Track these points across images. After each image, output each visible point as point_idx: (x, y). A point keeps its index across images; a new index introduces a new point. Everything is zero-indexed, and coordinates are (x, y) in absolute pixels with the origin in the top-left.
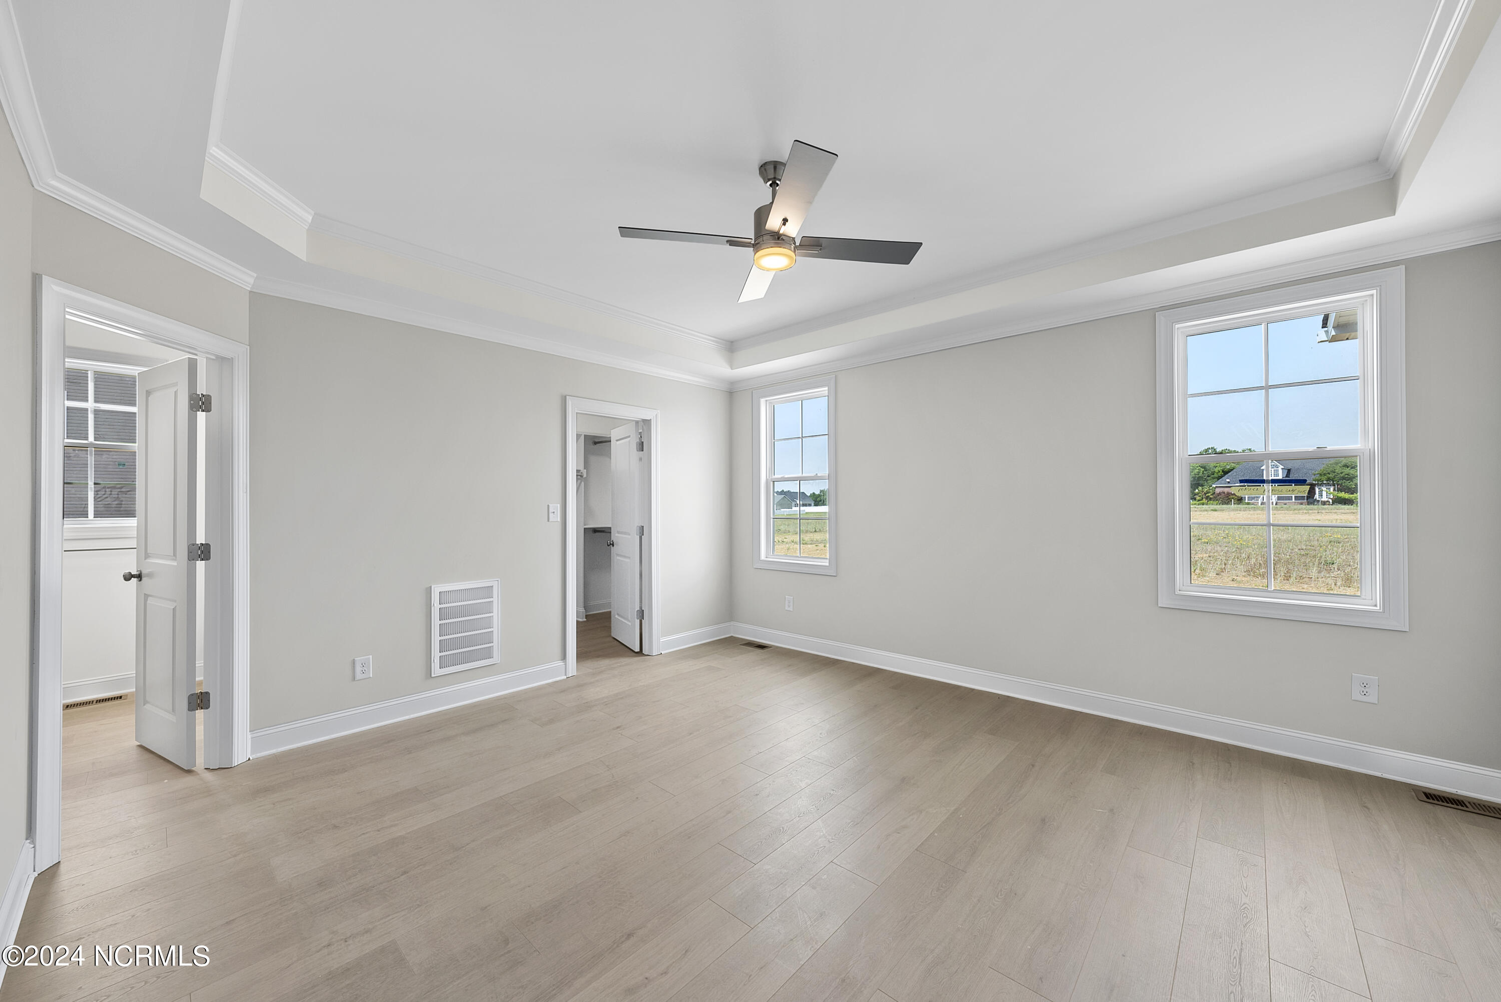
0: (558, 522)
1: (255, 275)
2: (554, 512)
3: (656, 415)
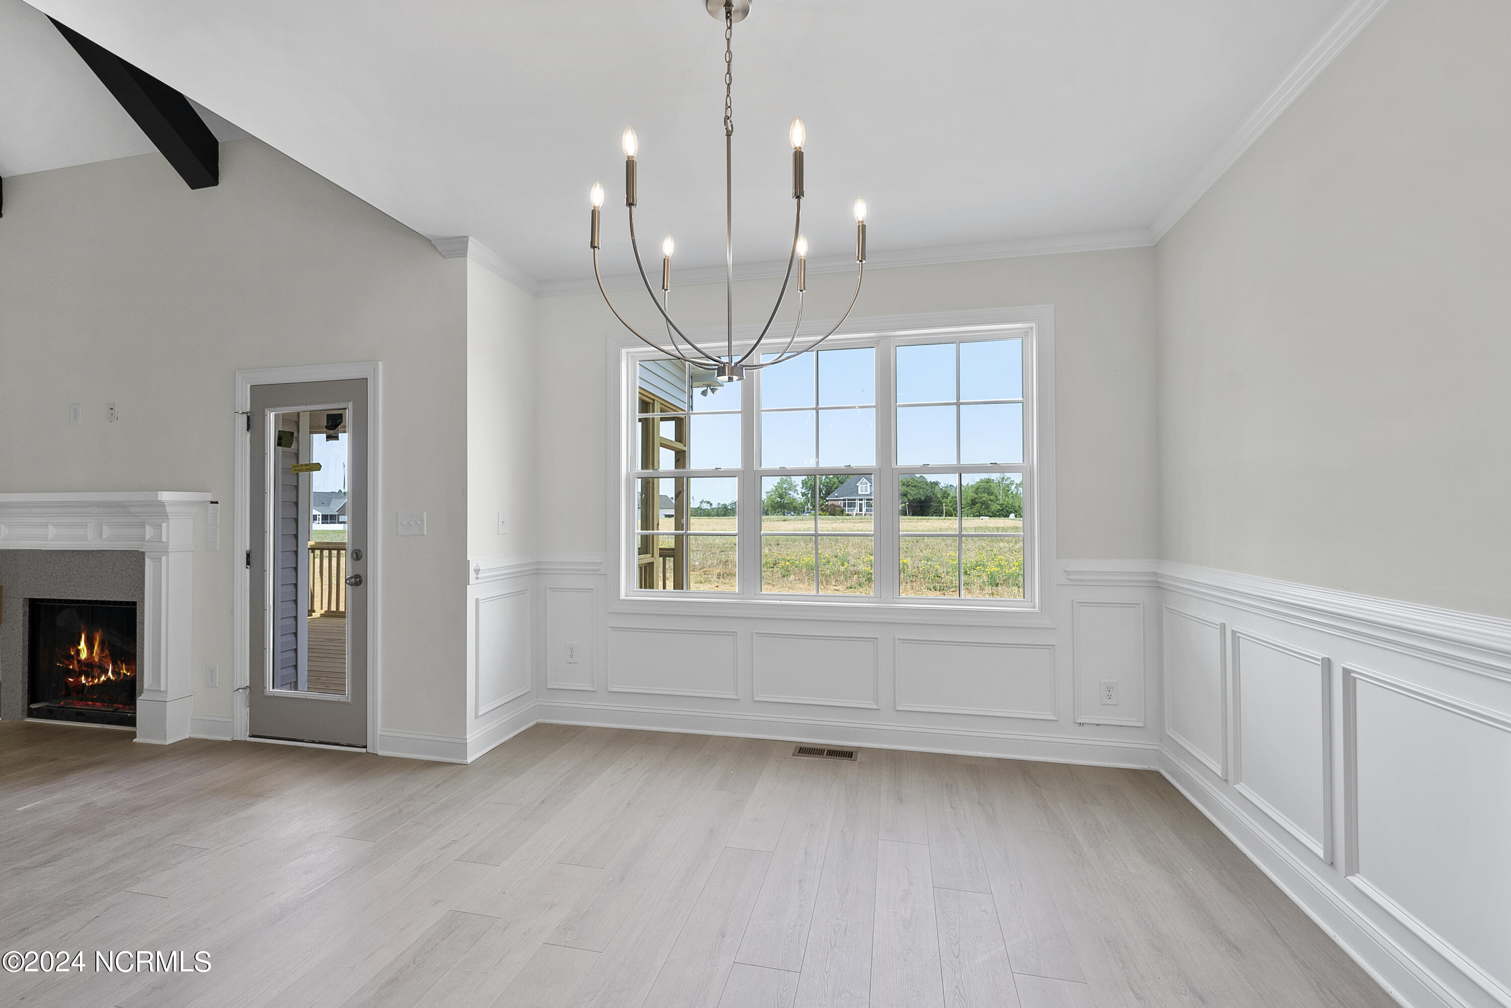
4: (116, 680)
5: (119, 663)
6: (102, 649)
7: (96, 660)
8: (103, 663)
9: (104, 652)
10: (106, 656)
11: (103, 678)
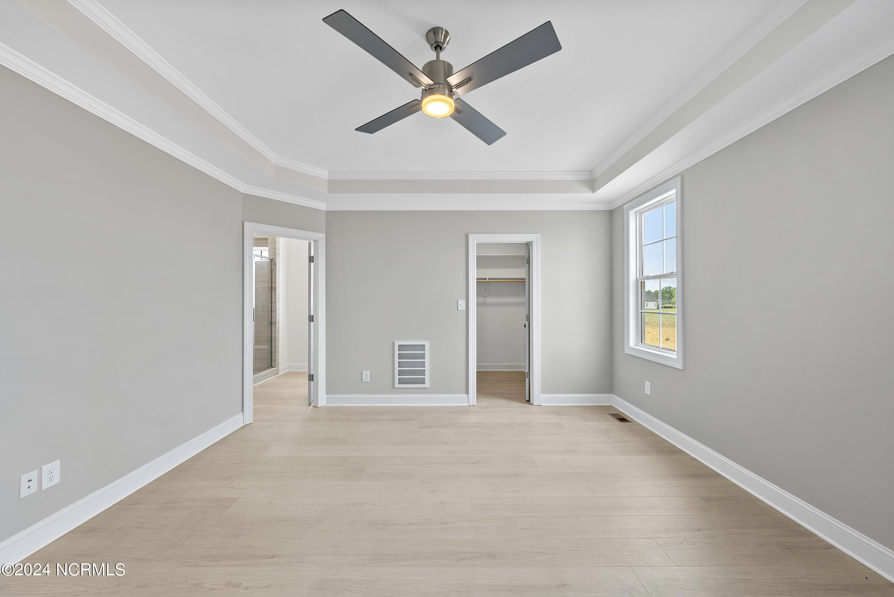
0: (464, 310)
1: (326, 204)
2: (461, 305)
3: (537, 237)
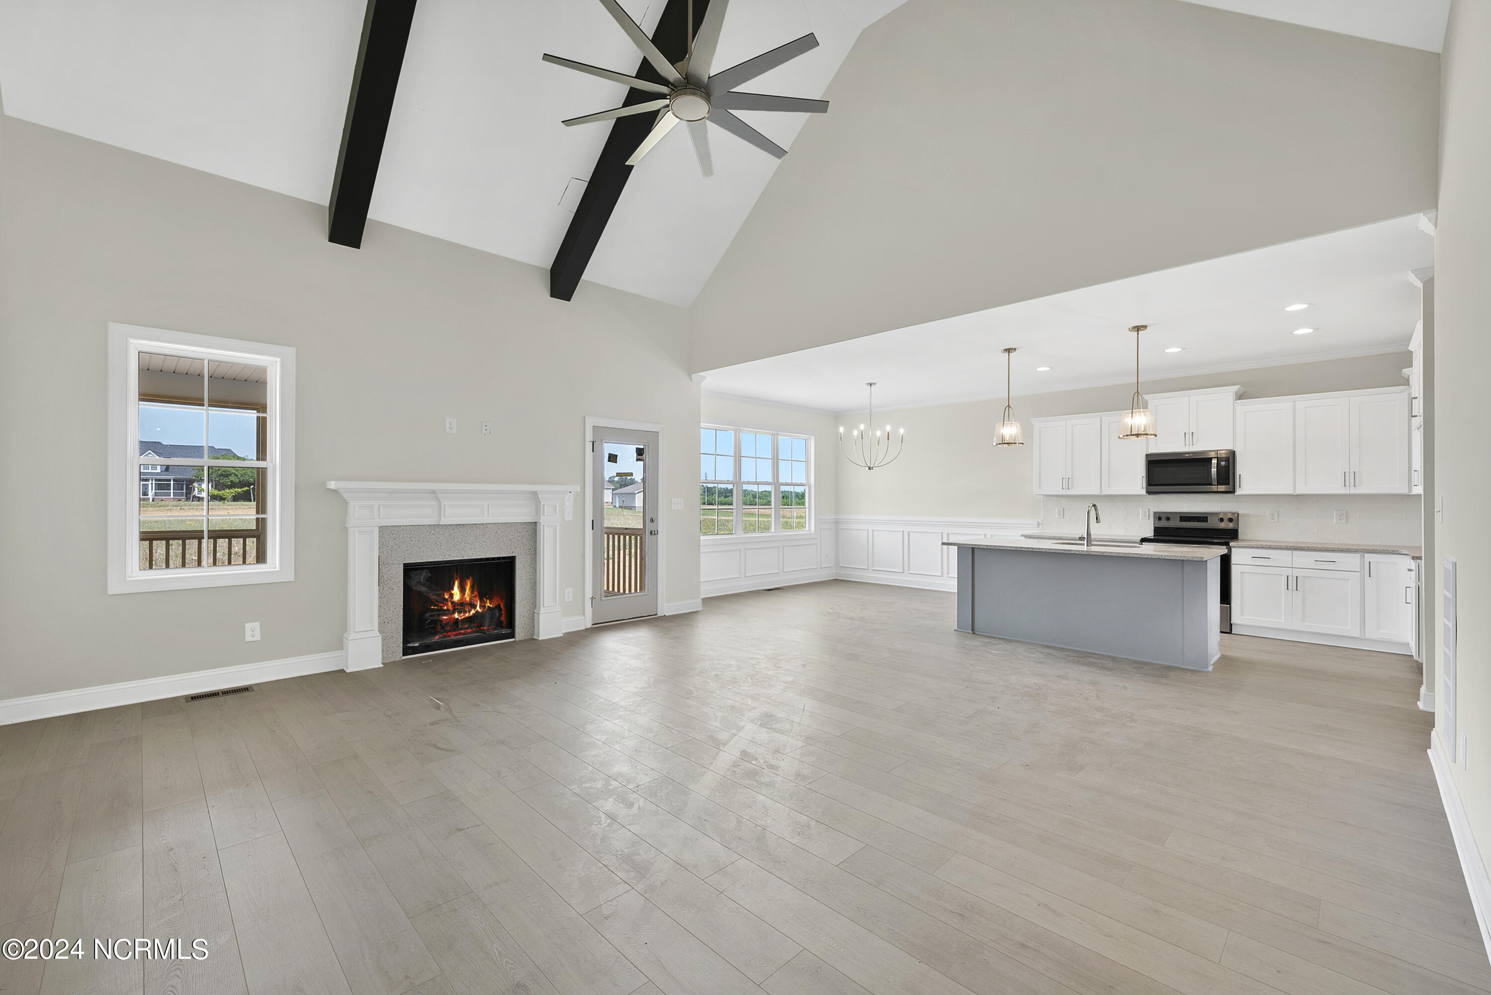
4: (482, 611)
5: (485, 600)
6: (472, 591)
7: (468, 599)
8: (473, 601)
9: (474, 593)
10: (476, 596)
11: (473, 612)
